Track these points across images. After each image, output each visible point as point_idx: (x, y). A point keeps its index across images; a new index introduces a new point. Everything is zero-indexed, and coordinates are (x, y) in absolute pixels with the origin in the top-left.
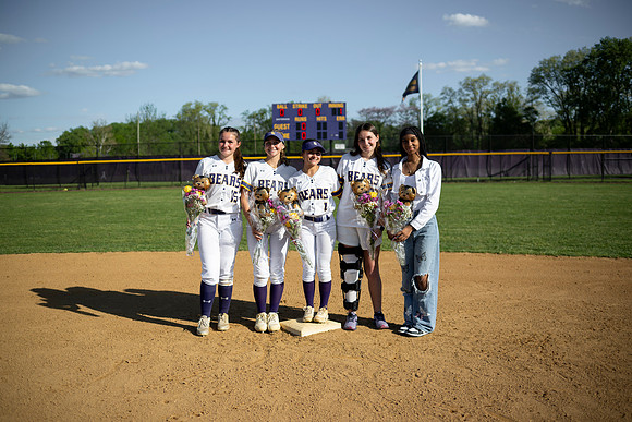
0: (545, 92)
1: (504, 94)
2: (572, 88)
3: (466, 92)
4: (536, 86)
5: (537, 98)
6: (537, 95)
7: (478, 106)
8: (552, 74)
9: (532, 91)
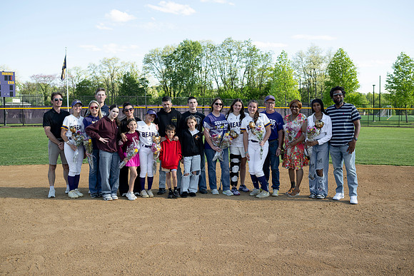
0: (153, 69)
1: (128, 69)
2: (168, 67)
3: (104, 67)
6: (148, 70)
7: (112, 76)
8: (157, 58)
9: (145, 68)
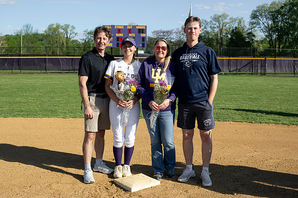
0: (259, 24)
1: (236, 25)
2: (274, 22)
4: (254, 21)
6: (254, 25)
7: (221, 31)
8: (263, 14)
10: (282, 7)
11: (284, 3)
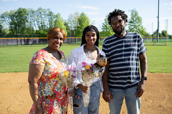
0: (5, 21)
2: (12, 20)
4: (3, 19)
5: (3, 23)
10: (15, 13)
11: (16, 11)
